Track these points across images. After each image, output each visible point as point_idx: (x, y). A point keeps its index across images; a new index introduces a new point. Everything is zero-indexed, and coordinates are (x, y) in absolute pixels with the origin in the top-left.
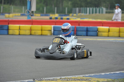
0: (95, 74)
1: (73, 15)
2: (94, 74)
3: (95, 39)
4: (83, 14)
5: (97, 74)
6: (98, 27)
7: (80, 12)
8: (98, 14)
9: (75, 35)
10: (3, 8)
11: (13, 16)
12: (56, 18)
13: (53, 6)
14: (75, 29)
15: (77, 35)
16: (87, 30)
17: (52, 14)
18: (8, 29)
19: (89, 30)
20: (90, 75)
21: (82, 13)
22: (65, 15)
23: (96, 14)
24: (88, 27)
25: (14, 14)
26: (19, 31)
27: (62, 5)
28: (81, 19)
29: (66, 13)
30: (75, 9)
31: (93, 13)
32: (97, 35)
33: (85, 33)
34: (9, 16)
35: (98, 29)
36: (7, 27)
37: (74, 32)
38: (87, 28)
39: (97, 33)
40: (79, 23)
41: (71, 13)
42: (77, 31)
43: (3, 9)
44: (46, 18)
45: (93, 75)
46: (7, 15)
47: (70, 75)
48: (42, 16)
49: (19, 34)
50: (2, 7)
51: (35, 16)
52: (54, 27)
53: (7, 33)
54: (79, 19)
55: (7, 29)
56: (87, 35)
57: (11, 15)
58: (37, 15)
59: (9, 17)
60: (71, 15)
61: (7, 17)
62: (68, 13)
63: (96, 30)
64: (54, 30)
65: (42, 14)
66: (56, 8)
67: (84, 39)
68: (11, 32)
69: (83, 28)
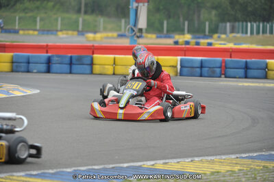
0: (260, 153)
1: (219, 37)
2: (257, 154)
3: (261, 85)
4: (239, 35)
5: (263, 153)
6: (268, 61)
7: (233, 31)
8: (268, 34)
9: (223, 76)
10: (84, 21)
11: (102, 38)
12: (187, 43)
13: (181, 19)
14: (224, 64)
15: (226, 77)
16: (247, 67)
17: (179, 34)
18: (92, 64)
19: (250, 66)
20: (251, 155)
21: (238, 32)
22: (205, 37)
23: (265, 35)
24: (248, 60)
25: (104, 35)
26: (114, 68)
27: (199, 17)
28: (235, 44)
29: (207, 33)
30: (224, 24)
31: (258, 33)
32: (266, 77)
33: (241, 72)
34: (94, 38)
35: (267, 64)
36: (90, 59)
37: (221, 71)
38: (246, 62)
39: (266, 73)
40: (230, 52)
41: (217, 33)
42: (226, 68)
43: (83, 25)
44: (168, 42)
45: (255, 154)
46: (90, 35)
47: (211, 155)
48: (161, 37)
49: (114, 74)
50: (81, 20)
51: (147, 37)
52: (181, 61)
53: (89, 71)
54: (231, 45)
55: (89, 62)
56: (246, 77)
57: (98, 36)
58: (149, 36)
59: (94, 40)
60: (216, 36)
61: (91, 39)
62: (209, 32)
63: (264, 66)
64: (182, 66)
65: (159, 35)
66: (186, 23)
67: (241, 84)
68: (97, 69)
69: (238, 62)
